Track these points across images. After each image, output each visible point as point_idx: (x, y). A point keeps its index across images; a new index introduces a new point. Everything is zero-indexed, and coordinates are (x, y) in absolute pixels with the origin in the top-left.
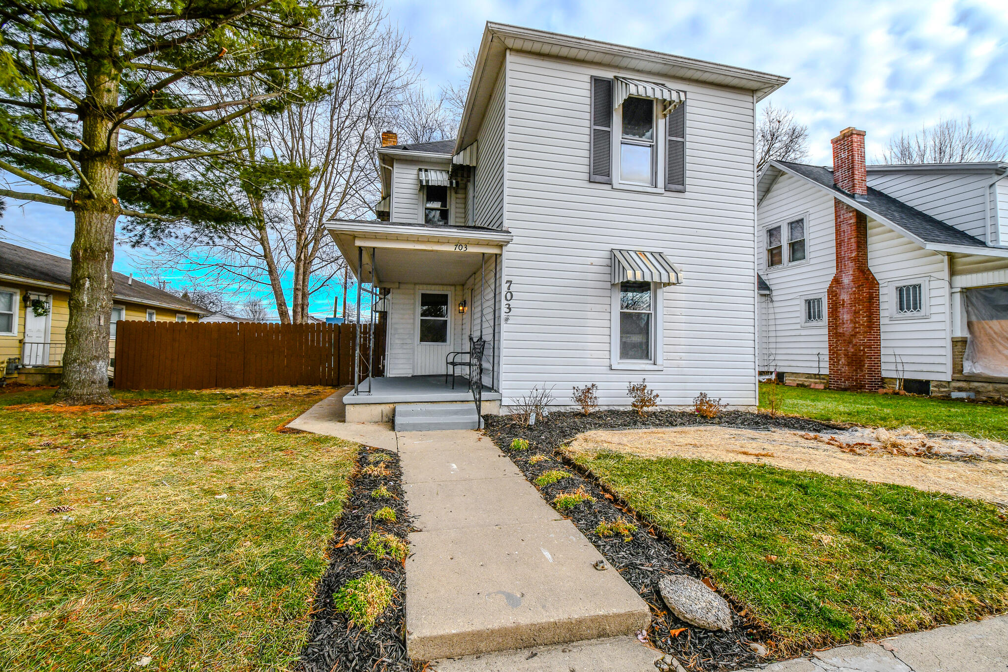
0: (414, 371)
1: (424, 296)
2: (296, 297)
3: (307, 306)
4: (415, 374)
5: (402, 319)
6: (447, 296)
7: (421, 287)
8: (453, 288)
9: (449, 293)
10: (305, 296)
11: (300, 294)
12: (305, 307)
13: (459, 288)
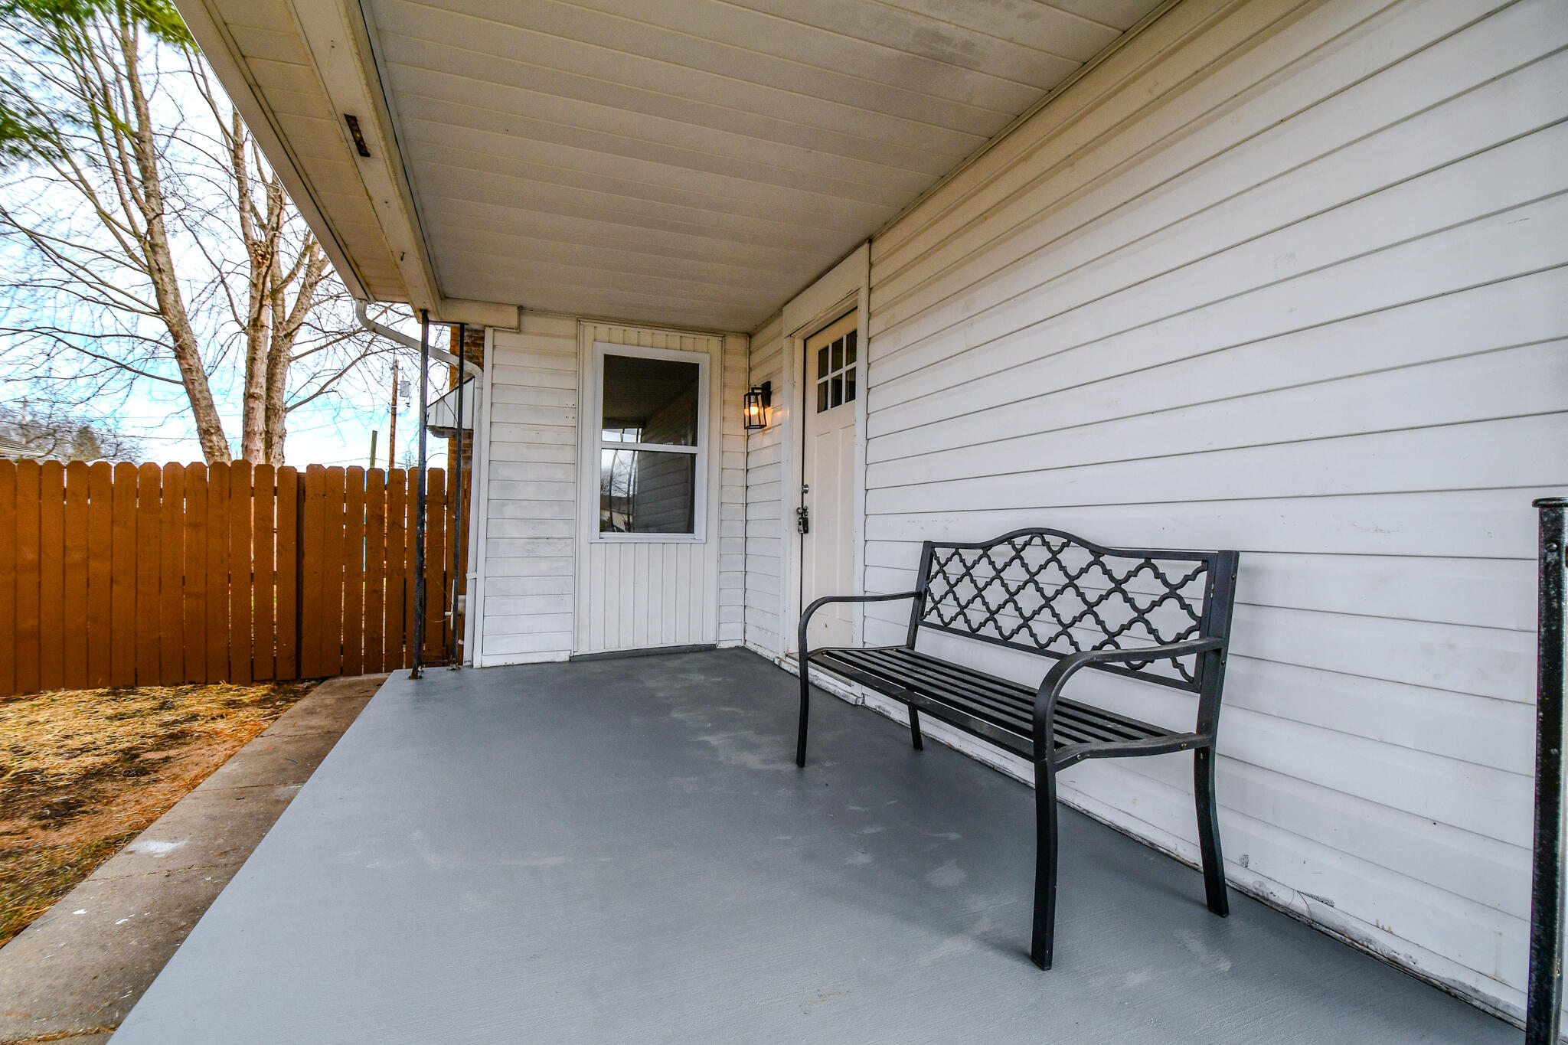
0: (576, 641)
1: (614, 366)
2: (248, 415)
3: (282, 437)
4: (584, 650)
5: (529, 444)
6: (693, 368)
7: (603, 330)
8: (714, 342)
9: (703, 360)
10: (273, 412)
11: (260, 408)
12: (275, 439)
13: (736, 344)
